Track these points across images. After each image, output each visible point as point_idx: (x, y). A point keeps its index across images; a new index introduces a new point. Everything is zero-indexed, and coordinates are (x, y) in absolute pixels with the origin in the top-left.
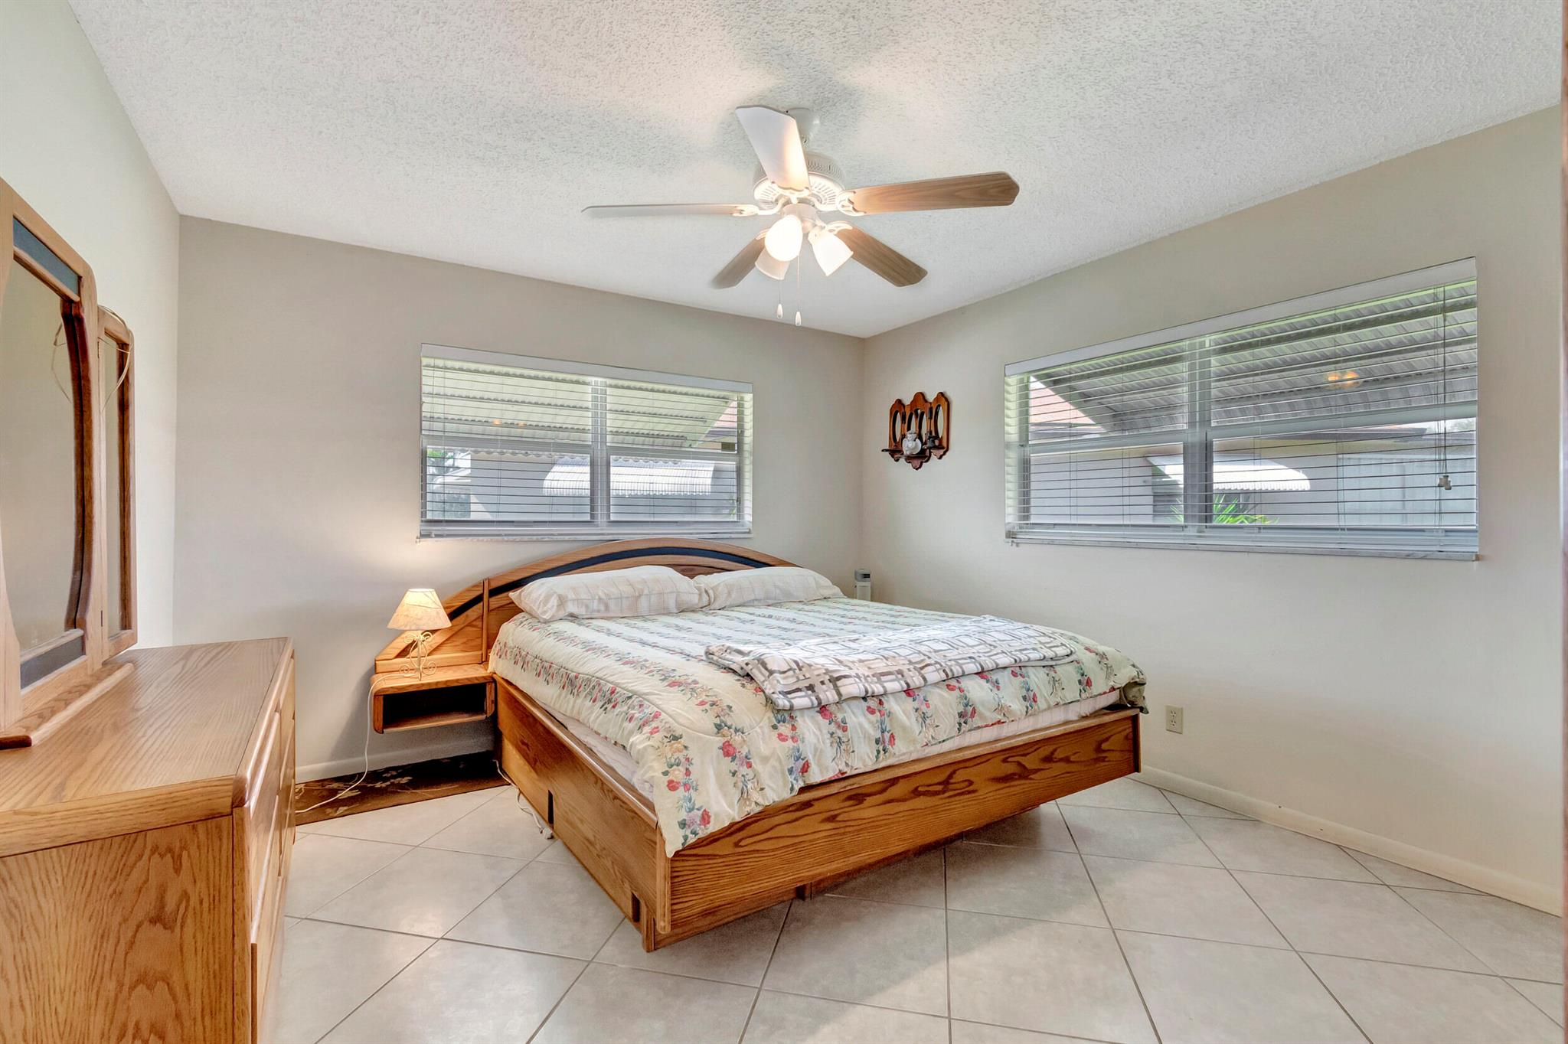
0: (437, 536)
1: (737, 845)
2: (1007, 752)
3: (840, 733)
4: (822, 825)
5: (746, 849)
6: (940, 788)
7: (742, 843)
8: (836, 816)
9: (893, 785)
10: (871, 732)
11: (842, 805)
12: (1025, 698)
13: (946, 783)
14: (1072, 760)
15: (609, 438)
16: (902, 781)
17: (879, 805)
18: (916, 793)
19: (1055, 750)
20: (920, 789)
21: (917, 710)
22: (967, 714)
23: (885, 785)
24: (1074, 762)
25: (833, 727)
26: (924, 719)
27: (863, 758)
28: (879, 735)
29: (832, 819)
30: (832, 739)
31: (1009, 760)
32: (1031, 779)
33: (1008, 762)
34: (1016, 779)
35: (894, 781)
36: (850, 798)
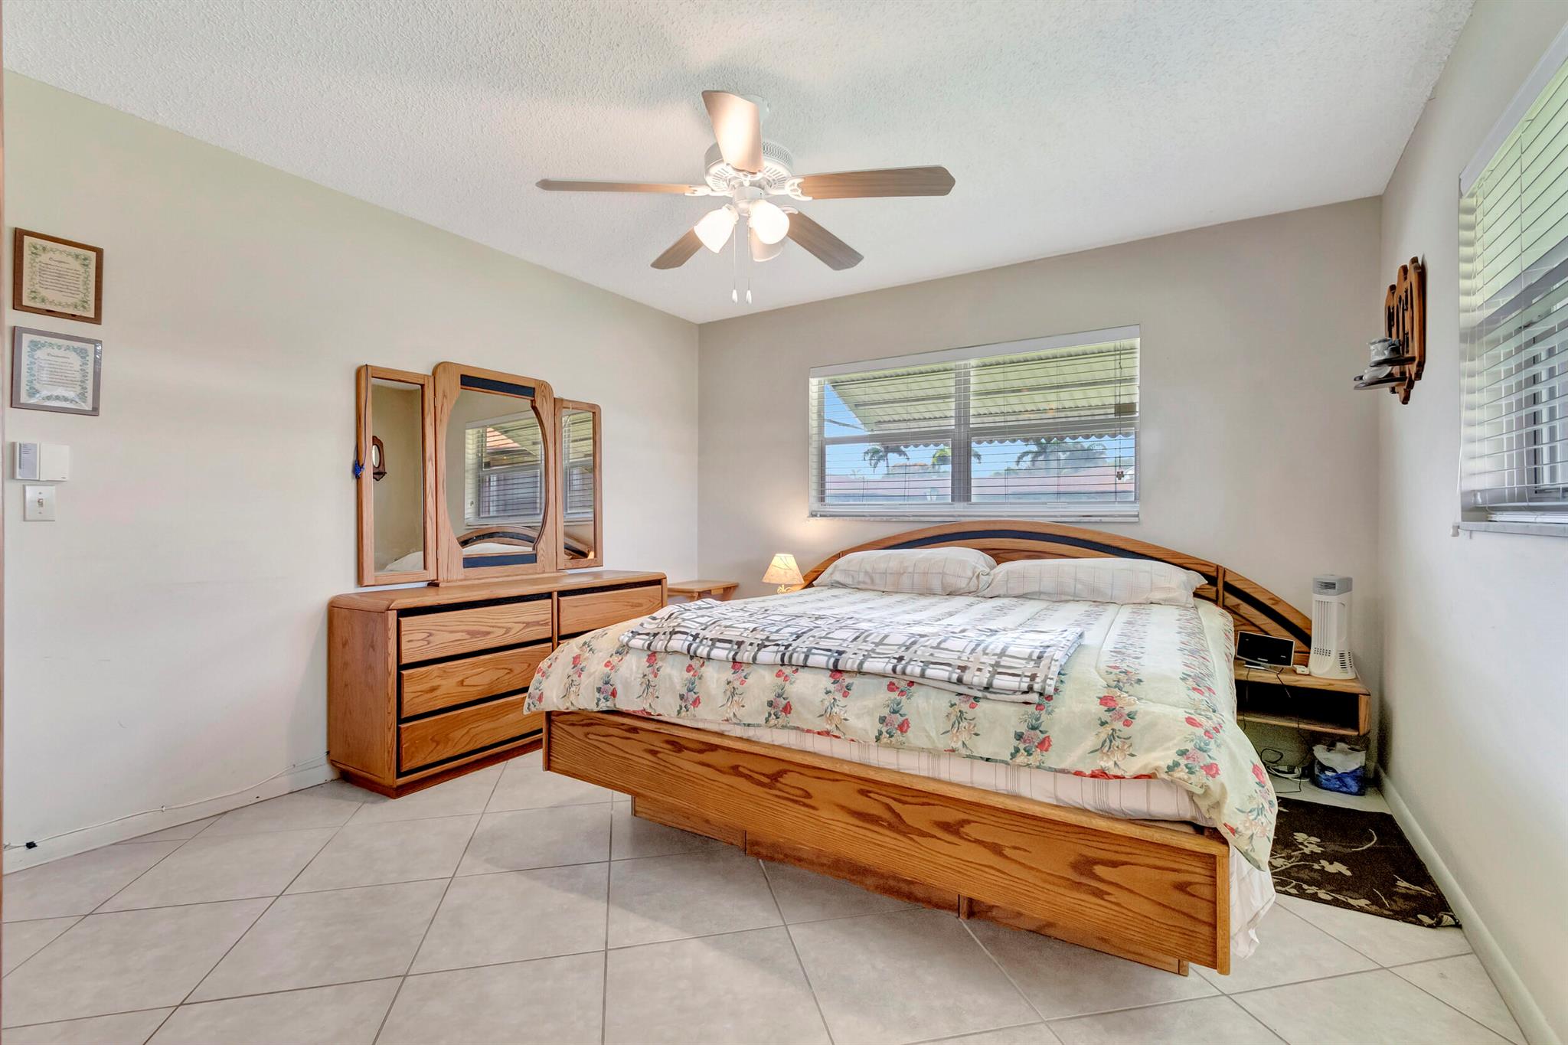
0: (821, 516)
1: (586, 735)
2: (866, 783)
3: (651, 677)
4: (645, 753)
5: (590, 741)
6: (766, 780)
7: (590, 736)
8: (658, 752)
9: (712, 750)
10: (678, 687)
11: (662, 745)
12: (882, 720)
13: (775, 777)
14: (1005, 852)
15: (972, 420)
16: (721, 751)
17: (696, 763)
18: (735, 770)
19: (968, 822)
20: (741, 769)
21: (729, 683)
22: (780, 708)
23: (703, 747)
24: (1006, 857)
25: (648, 671)
26: (733, 694)
27: (666, 708)
28: (684, 691)
29: (654, 753)
30: (643, 680)
31: (872, 795)
32: (911, 839)
33: (867, 796)
34: (882, 826)
35: (713, 748)
36: (668, 742)
